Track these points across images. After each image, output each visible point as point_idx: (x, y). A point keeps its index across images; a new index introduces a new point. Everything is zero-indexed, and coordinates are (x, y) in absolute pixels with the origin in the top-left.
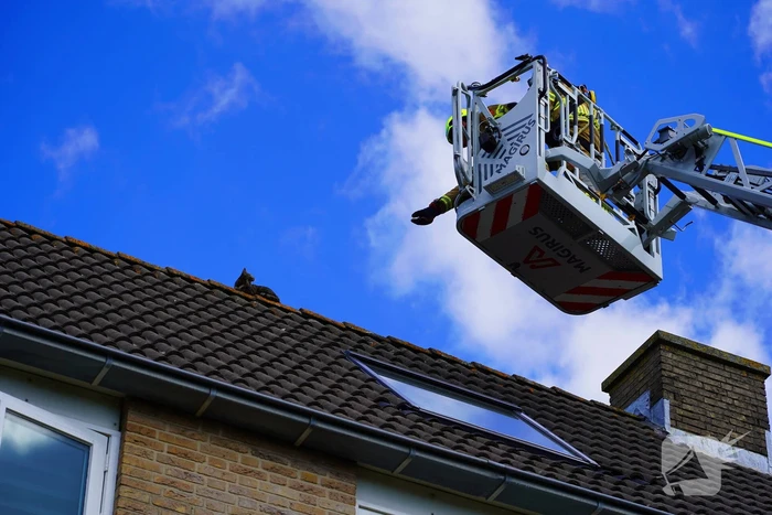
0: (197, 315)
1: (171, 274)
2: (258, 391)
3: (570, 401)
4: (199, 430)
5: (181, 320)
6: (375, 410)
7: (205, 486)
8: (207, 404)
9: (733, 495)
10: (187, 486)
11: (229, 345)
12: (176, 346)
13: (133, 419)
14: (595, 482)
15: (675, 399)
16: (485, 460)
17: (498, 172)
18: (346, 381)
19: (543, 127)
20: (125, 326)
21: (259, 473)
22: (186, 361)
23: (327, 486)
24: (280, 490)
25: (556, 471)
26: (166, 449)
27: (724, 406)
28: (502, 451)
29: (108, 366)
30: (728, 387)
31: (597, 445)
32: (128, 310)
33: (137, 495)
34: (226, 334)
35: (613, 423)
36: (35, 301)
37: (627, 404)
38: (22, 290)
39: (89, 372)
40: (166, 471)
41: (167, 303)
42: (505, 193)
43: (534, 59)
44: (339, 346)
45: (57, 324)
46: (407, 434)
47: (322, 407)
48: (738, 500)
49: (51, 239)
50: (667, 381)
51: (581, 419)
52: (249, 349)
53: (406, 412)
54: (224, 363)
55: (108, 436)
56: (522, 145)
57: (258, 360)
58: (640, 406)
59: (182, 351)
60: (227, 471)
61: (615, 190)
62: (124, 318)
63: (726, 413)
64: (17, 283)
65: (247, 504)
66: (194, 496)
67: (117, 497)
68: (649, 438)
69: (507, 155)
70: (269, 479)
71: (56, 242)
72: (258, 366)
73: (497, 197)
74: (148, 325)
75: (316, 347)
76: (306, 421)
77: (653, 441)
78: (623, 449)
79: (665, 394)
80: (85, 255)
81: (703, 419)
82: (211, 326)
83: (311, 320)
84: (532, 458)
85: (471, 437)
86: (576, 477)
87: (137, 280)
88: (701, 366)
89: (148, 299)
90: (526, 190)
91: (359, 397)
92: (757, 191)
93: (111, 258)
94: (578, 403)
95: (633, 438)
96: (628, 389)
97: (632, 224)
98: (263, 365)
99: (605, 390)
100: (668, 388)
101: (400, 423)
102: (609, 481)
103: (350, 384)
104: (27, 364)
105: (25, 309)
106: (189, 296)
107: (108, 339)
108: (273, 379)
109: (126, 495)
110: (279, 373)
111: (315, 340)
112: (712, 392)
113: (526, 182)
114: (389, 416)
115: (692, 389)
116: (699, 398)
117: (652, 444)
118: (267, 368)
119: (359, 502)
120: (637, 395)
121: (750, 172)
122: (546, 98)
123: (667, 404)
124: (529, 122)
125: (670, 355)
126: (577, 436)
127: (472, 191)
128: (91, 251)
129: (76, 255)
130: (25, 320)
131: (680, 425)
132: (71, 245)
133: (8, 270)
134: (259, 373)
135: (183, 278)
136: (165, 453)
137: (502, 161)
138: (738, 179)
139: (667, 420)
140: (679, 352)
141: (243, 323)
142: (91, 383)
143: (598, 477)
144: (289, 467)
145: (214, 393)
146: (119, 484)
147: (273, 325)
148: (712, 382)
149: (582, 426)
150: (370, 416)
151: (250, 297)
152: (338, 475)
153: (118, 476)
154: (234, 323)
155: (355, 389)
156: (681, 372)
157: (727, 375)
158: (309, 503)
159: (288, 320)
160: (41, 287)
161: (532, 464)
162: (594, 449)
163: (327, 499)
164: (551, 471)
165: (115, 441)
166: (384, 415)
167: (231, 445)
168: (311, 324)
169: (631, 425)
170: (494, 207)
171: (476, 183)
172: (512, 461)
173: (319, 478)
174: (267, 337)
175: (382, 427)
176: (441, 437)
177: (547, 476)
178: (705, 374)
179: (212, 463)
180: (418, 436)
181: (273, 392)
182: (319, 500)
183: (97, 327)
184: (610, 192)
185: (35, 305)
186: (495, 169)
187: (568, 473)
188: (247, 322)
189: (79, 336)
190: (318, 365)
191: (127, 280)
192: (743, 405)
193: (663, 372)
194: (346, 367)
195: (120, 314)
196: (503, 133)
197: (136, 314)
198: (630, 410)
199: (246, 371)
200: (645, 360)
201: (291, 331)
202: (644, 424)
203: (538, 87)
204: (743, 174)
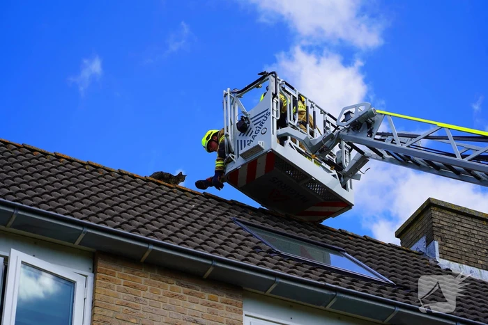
0: (139, 198)
1: (121, 174)
2: (179, 245)
3: (376, 245)
4: (143, 270)
5: (129, 202)
6: (253, 254)
7: (148, 306)
8: (147, 254)
9: (480, 299)
10: (136, 306)
11: (160, 217)
12: (126, 219)
13: (101, 265)
14: (393, 294)
15: (441, 240)
16: (323, 283)
17: (248, 144)
18: (234, 237)
19: (275, 116)
20: (94, 207)
21: (181, 296)
22: (133, 228)
23: (224, 303)
24: (195, 306)
25: (368, 289)
26: (122, 283)
27: (473, 244)
28: (333, 277)
29: (84, 233)
30: (475, 232)
31: (394, 271)
32: (95, 197)
33: (105, 312)
34: (157, 210)
35: (403, 257)
36: (37, 194)
37: (411, 245)
38: (28, 187)
39: (73, 237)
40: (123, 297)
41: (120, 192)
42: (253, 158)
43: (270, 74)
44: (229, 215)
45: (51, 207)
46: (273, 268)
47: (219, 253)
48: (484, 302)
49: (45, 154)
50: (436, 229)
51: (383, 255)
52: (172, 218)
53: (272, 255)
54: (157, 228)
55: (86, 276)
56: (262, 128)
57: (177, 226)
58: (420, 245)
59: (130, 222)
60: (161, 295)
61: (320, 152)
62: (93, 202)
63: (474, 248)
64: (25, 183)
65: (174, 316)
66: (141, 312)
67: (93, 314)
68: (426, 265)
69: (254, 134)
70: (187, 300)
71: (49, 156)
72: (178, 229)
73: (248, 160)
74: (108, 206)
75: (214, 216)
76: (210, 262)
77: (428, 267)
78: (410, 273)
79: (435, 237)
80: (68, 163)
81: (459, 252)
82: (148, 205)
83: (210, 199)
84: (353, 281)
85: (314, 269)
86: (381, 292)
87: (100, 178)
88: (457, 219)
89: (107, 190)
90: (265, 156)
91: (242, 246)
92: (404, 146)
93: (84, 165)
94: (380, 245)
95: (416, 266)
96: (412, 236)
97: (334, 172)
98: (181, 229)
99: (397, 236)
100: (437, 234)
101: (269, 261)
102: (401, 293)
103: (236, 238)
104: (34, 233)
105: (31, 199)
106: (133, 187)
107: (84, 216)
108: (188, 237)
109: (99, 313)
110: (192, 233)
111: (213, 212)
112: (465, 235)
113: (264, 151)
114: (262, 257)
115: (452, 234)
116: (456, 239)
117: (428, 269)
118: (184, 230)
119: (245, 312)
120: (418, 238)
121: (400, 135)
122: (277, 98)
123: (437, 244)
124: (266, 113)
125: (437, 213)
126: (380, 266)
127: (233, 157)
128: (71, 161)
129: (61, 164)
130: (31, 205)
131: (446, 257)
132: (58, 157)
133: (19, 174)
134: (179, 233)
135: (129, 175)
136: (122, 286)
137: (251, 138)
138: (393, 140)
139: (437, 254)
140: (443, 211)
141: (168, 202)
142: (74, 243)
143: (395, 291)
144: (200, 292)
145: (151, 247)
146: (93, 306)
147: (186, 203)
148: (465, 229)
149: (384, 260)
150: (250, 258)
151: (172, 186)
152: (231, 295)
153: (93, 301)
154: (162, 203)
155: (240, 241)
156: (445, 224)
157: (474, 224)
158: (213, 314)
159: (196, 200)
160: (40, 184)
161: (353, 284)
162: (392, 274)
163: (225, 311)
164: (365, 288)
165: (90, 279)
166: (259, 257)
167: (163, 279)
168: (210, 202)
169: (415, 258)
170: (246, 166)
171: (236, 152)
172: (340, 283)
173: (219, 298)
174: (183, 211)
175: (257, 265)
176: (294, 270)
177: (363, 291)
178: (460, 224)
179: (152, 291)
180: (280, 269)
181: (188, 245)
182: (219, 311)
183: (76, 208)
184: (318, 153)
185: (37, 196)
186: (247, 143)
187: (376, 289)
188: (170, 202)
189: (65, 214)
190: (216, 227)
191: (94, 178)
192: (484, 243)
193: (434, 224)
194: (234, 228)
195: (91, 200)
196: (251, 121)
197: (101, 199)
198: (413, 248)
199: (171, 232)
200: (422, 217)
201: (199, 207)
202: (422, 257)
203: (272, 91)
204: (396, 137)
